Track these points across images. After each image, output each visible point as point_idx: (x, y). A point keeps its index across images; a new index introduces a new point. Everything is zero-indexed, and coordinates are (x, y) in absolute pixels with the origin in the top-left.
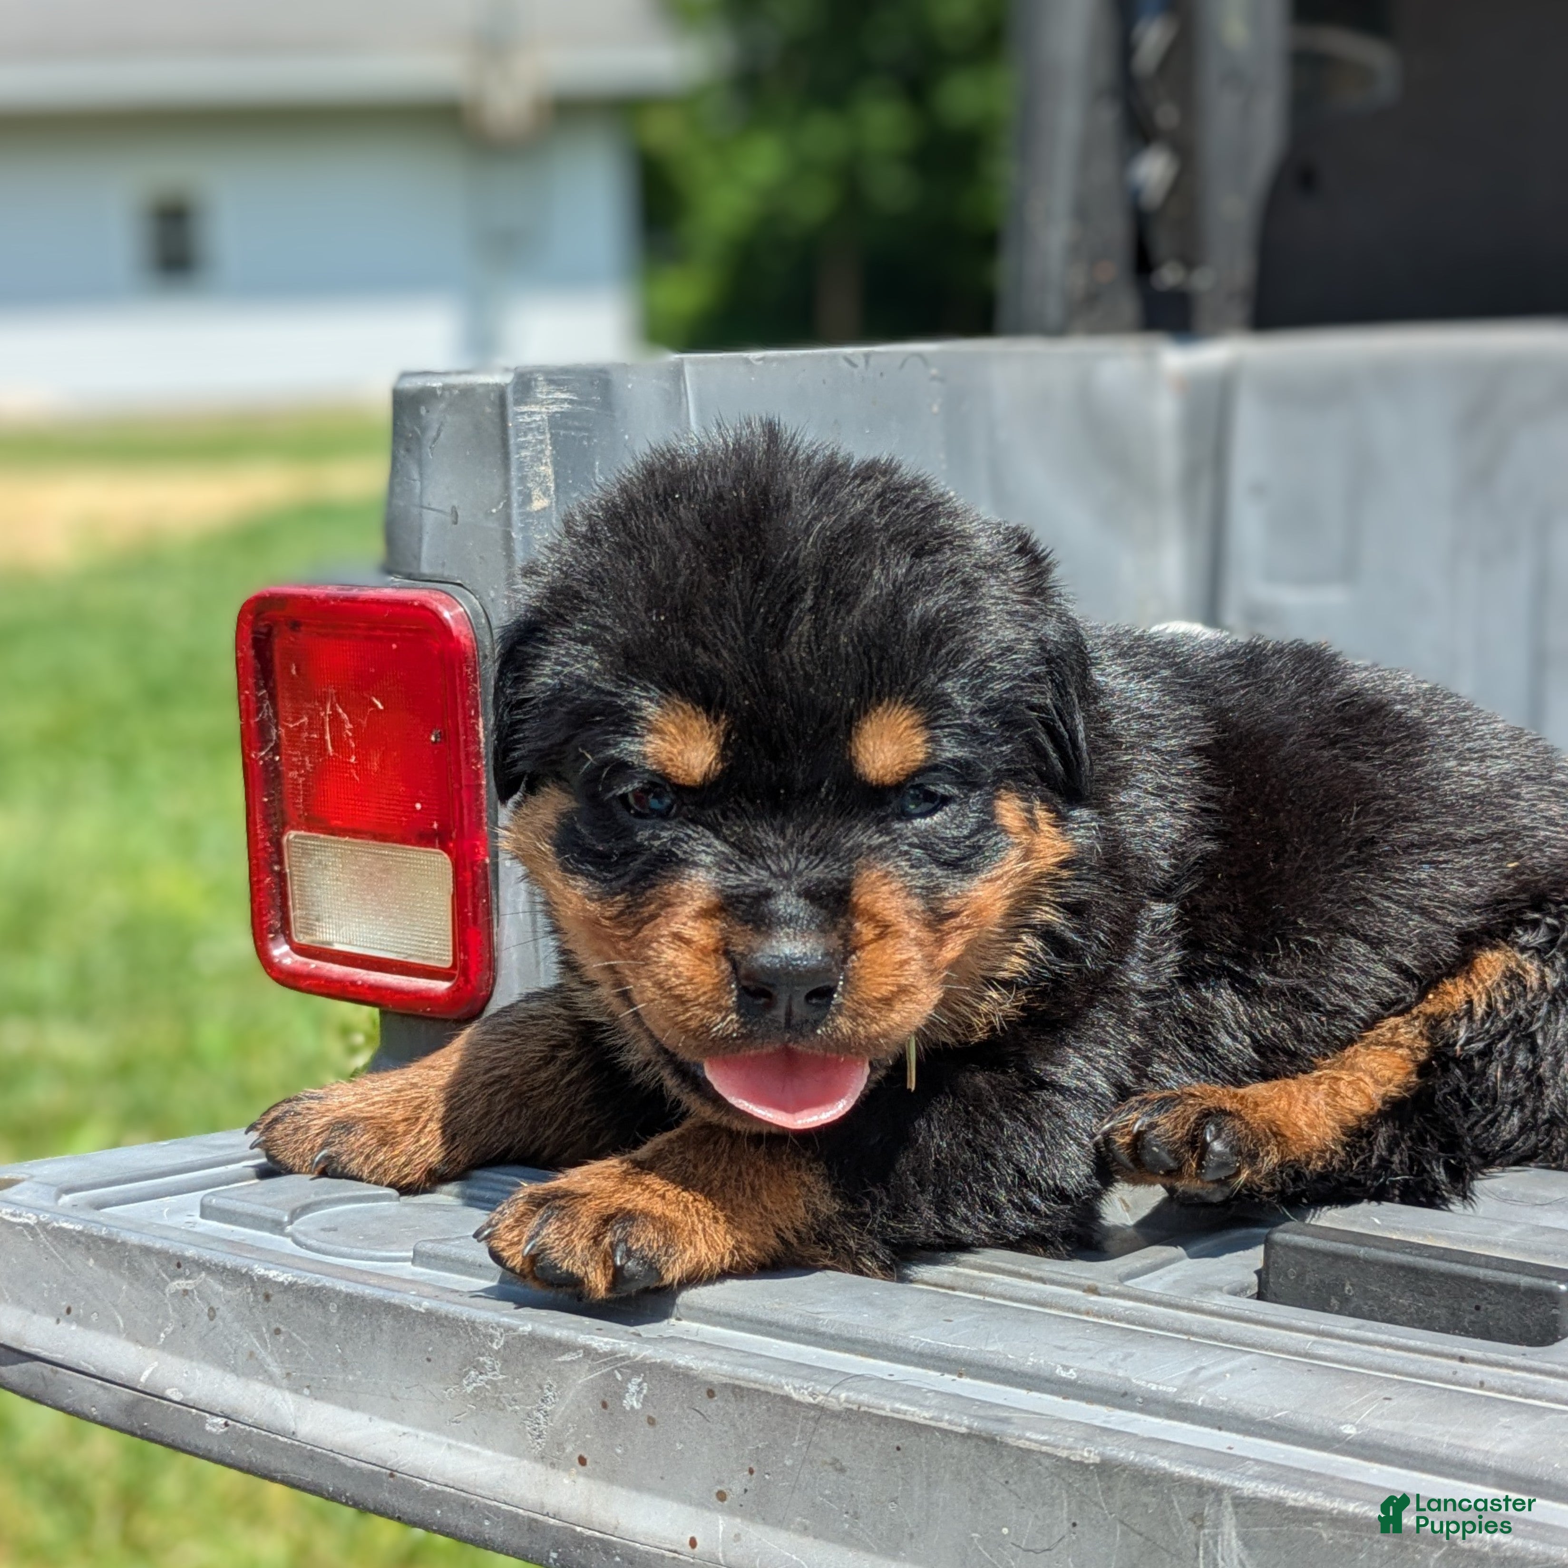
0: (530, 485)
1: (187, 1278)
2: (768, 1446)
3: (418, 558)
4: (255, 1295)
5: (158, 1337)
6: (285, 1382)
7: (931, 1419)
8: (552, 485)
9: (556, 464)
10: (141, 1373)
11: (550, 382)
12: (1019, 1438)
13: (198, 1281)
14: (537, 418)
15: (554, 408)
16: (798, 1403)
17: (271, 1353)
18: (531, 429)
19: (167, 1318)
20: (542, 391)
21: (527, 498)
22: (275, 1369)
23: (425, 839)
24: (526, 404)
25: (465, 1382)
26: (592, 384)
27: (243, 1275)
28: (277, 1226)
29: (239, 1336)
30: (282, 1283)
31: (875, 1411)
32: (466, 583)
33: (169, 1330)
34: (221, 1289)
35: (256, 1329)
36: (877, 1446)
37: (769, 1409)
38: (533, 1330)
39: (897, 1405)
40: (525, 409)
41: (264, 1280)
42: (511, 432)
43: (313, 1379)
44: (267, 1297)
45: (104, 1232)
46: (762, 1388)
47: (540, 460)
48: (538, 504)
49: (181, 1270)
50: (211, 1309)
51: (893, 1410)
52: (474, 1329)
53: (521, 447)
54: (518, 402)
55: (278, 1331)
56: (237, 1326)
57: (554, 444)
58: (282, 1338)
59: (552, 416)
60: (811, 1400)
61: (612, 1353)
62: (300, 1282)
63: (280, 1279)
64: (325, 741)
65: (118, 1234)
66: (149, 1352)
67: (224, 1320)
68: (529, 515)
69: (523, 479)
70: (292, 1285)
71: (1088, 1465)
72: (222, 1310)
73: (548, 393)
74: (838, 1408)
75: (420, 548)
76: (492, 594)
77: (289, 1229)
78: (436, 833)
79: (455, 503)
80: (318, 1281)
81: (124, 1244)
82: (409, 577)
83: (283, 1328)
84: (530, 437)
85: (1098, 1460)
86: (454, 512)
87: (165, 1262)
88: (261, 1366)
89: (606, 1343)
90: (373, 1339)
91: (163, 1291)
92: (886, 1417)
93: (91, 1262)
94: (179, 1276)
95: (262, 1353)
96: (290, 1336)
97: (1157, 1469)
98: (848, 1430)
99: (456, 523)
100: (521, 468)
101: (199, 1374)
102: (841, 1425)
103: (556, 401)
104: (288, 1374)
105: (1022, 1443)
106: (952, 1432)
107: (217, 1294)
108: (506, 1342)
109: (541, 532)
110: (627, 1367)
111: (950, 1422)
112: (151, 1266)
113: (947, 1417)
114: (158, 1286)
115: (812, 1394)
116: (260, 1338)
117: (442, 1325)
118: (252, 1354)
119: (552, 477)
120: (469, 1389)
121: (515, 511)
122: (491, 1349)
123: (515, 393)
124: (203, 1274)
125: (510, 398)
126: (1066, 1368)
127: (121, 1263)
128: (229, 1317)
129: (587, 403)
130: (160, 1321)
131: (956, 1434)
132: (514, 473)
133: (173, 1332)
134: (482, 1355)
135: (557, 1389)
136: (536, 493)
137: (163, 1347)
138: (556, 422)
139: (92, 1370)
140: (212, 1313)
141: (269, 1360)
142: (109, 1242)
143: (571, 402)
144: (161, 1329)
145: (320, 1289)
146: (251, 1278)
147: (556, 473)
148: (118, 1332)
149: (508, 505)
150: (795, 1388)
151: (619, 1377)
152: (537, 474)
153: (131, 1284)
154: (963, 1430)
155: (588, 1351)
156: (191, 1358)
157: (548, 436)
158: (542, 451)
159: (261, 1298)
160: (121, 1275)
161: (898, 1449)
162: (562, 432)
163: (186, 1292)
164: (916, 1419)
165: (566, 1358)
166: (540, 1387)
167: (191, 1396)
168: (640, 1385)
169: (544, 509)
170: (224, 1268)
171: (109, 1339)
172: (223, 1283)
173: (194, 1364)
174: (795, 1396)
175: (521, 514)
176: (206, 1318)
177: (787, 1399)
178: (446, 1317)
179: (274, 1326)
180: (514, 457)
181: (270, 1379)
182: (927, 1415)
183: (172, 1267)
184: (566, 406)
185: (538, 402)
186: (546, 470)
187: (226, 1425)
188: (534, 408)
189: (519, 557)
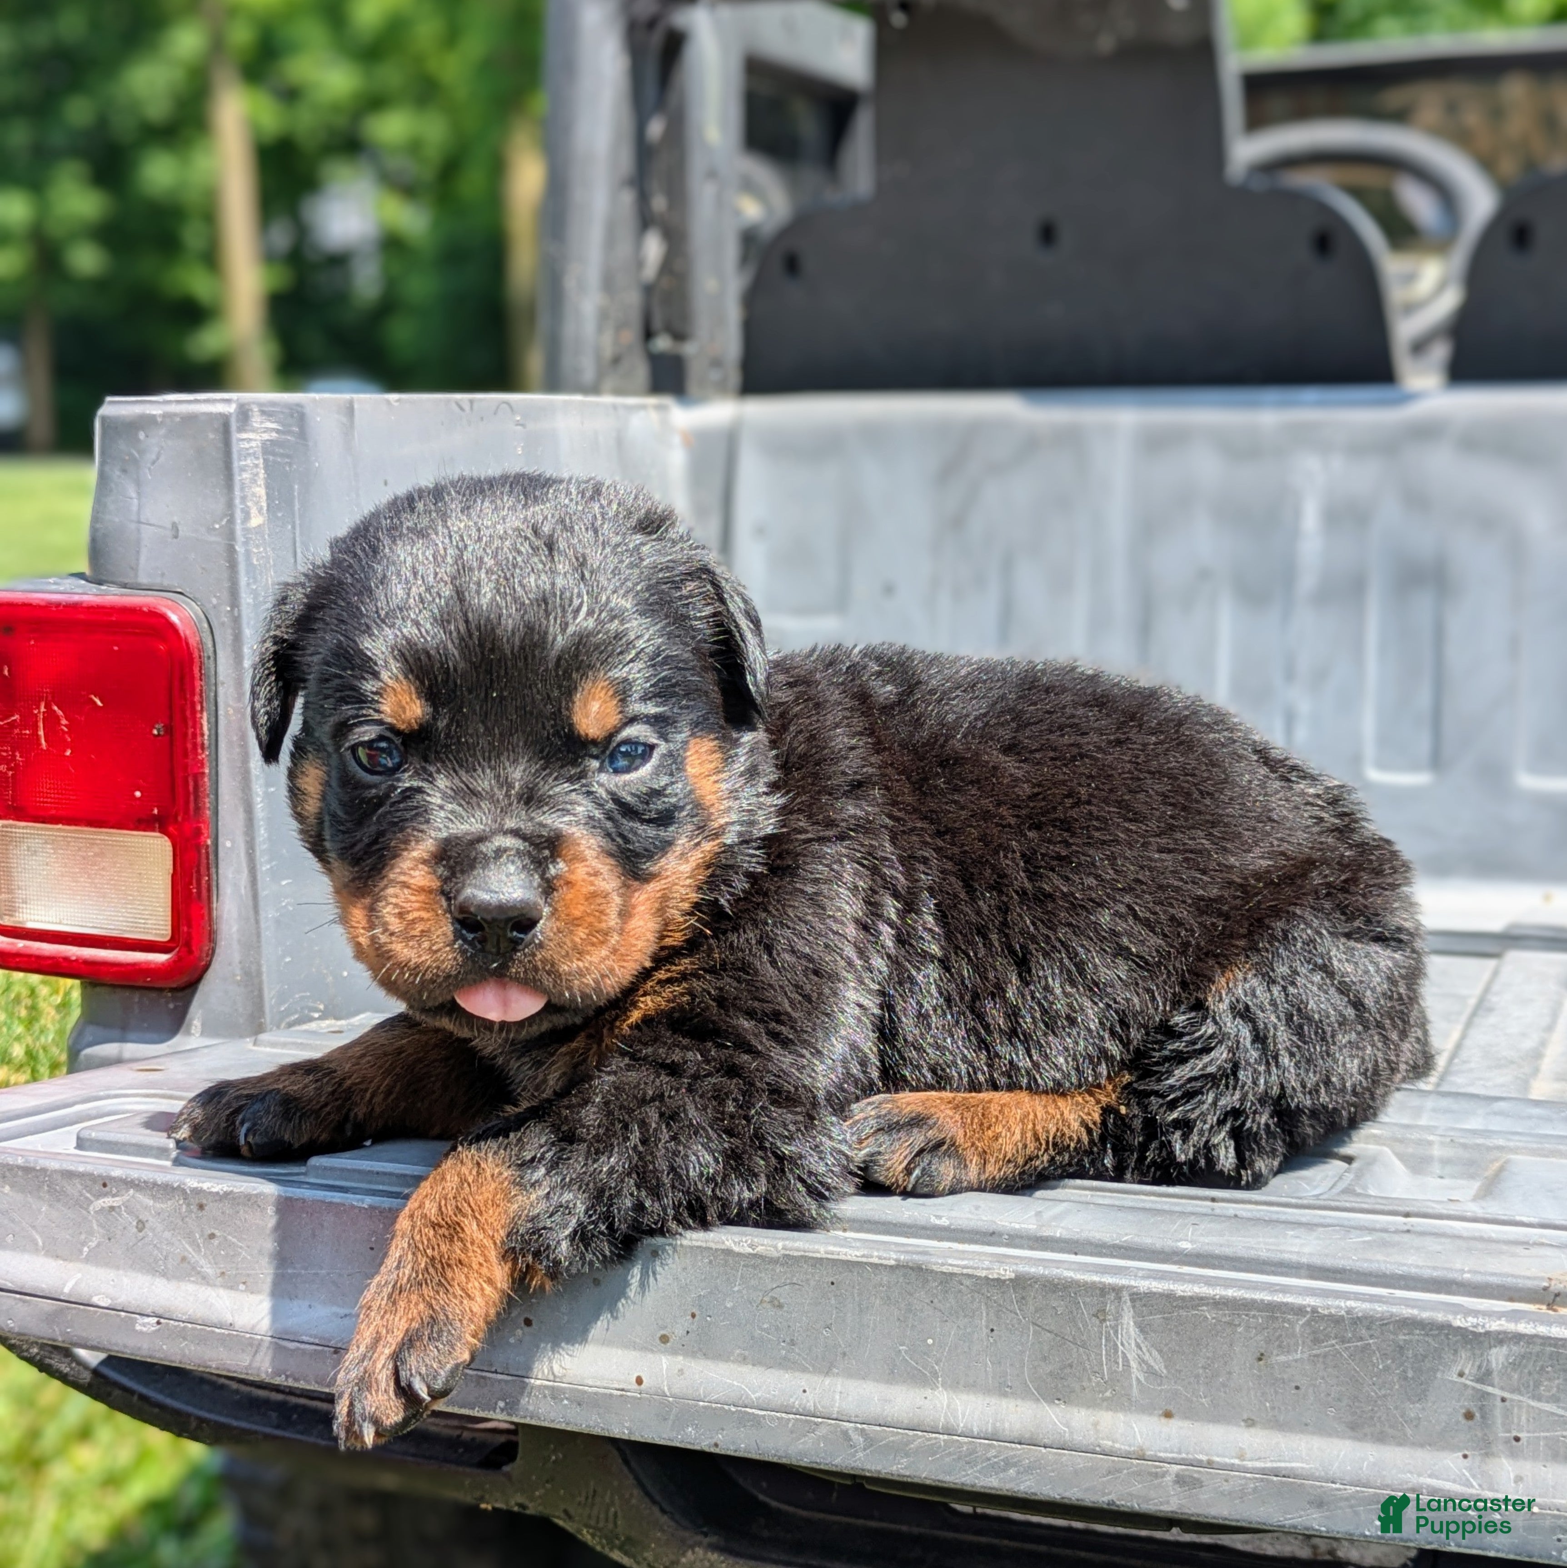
0: (249, 504)
1: (114, 1196)
2: (711, 1293)
3: (135, 569)
4: (188, 1205)
5: (81, 1252)
6: (219, 1280)
7: (863, 1256)
8: (264, 504)
9: (268, 487)
10: (64, 1285)
11: (263, 413)
12: (943, 1265)
13: (126, 1198)
14: (253, 444)
15: (266, 436)
16: (739, 1255)
17: (205, 1256)
18: (249, 455)
19: (91, 1233)
20: (256, 420)
21: (247, 516)
22: (209, 1270)
23: (144, 823)
24: (245, 431)
26: (292, 416)
27: (173, 1189)
28: (163, 1153)
29: (169, 1244)
30: (218, 1193)
31: (811, 1255)
32: (186, 591)
33: (93, 1244)
34: (151, 1203)
35: (189, 1236)
36: (812, 1283)
37: (711, 1262)
39: (831, 1248)
40: (244, 436)
41: (197, 1192)
42: (235, 456)
43: (249, 1275)
44: (201, 1207)
45: (20, 1161)
46: (704, 1245)
47: (255, 481)
48: (256, 521)
49: (107, 1189)
50: (140, 1221)
51: (826, 1253)
53: (243, 469)
54: (240, 430)
55: (212, 1236)
56: (167, 1235)
57: (266, 468)
58: (216, 1242)
59: (264, 443)
60: (750, 1251)
62: (236, 1190)
63: (214, 1190)
64: (38, 737)
65: (36, 1162)
66: (71, 1265)
67: (153, 1230)
68: (247, 530)
69: (244, 499)
70: (227, 1194)
71: (1005, 1281)
72: (152, 1221)
73: (262, 422)
74: (775, 1254)
75: (138, 560)
76: (214, 601)
78: (156, 818)
79: (176, 519)
80: (255, 1189)
81: (44, 1170)
82: (125, 586)
83: (218, 1233)
84: (249, 462)
85: (1013, 1276)
86: (175, 527)
87: (89, 1183)
88: (194, 1268)
90: (314, 1235)
91: (87, 1210)
92: (821, 1259)
93: (7, 1189)
94: (105, 1195)
95: (194, 1256)
96: (225, 1238)
97: (1065, 1278)
98: (785, 1273)
99: (176, 537)
100: (242, 489)
101: (126, 1280)
102: (778, 1269)
103: (267, 430)
104: (223, 1274)
105: (944, 1269)
106: (881, 1265)
107: (146, 1208)
109: (257, 546)
111: (880, 1258)
112: (74, 1188)
113: (876, 1254)
114: (82, 1204)
115: (751, 1246)
116: (193, 1243)
117: (386, 1217)
118: (184, 1259)
119: (265, 498)
121: (238, 528)
123: (238, 421)
124: (131, 1192)
125: (233, 424)
126: (939, 1217)
127: (39, 1188)
128: (160, 1227)
129: (289, 432)
130: (83, 1237)
131: (886, 1266)
132: (237, 493)
133: (98, 1245)
136: (254, 511)
137: (87, 1260)
138: (268, 448)
139: (10, 1286)
140: (141, 1225)
141: (202, 1262)
142: (27, 1170)
143: (277, 431)
144: (84, 1244)
145: (257, 1196)
146: (184, 1191)
147: (267, 494)
148: (36, 1251)
149: (231, 521)
150: (735, 1243)
152: (254, 495)
153: (50, 1206)
154: (893, 1263)
156: (118, 1268)
157: (261, 461)
158: (257, 474)
159: (194, 1208)
160: (40, 1198)
161: (833, 1283)
162: (271, 458)
163: (112, 1208)
164: (849, 1258)
167: (119, 1301)
169: (259, 526)
170: (155, 1184)
171: (26, 1257)
172: (154, 1197)
173: (121, 1272)
174: (736, 1249)
175: (244, 529)
176: (135, 1230)
177: (728, 1252)
178: (390, 1210)
179: (208, 1231)
180: (237, 478)
181: (205, 1279)
182: (858, 1254)
183: (98, 1187)
184: (274, 435)
185: (254, 431)
186: (261, 491)
187: (158, 1323)
188: (251, 435)
189: (242, 568)
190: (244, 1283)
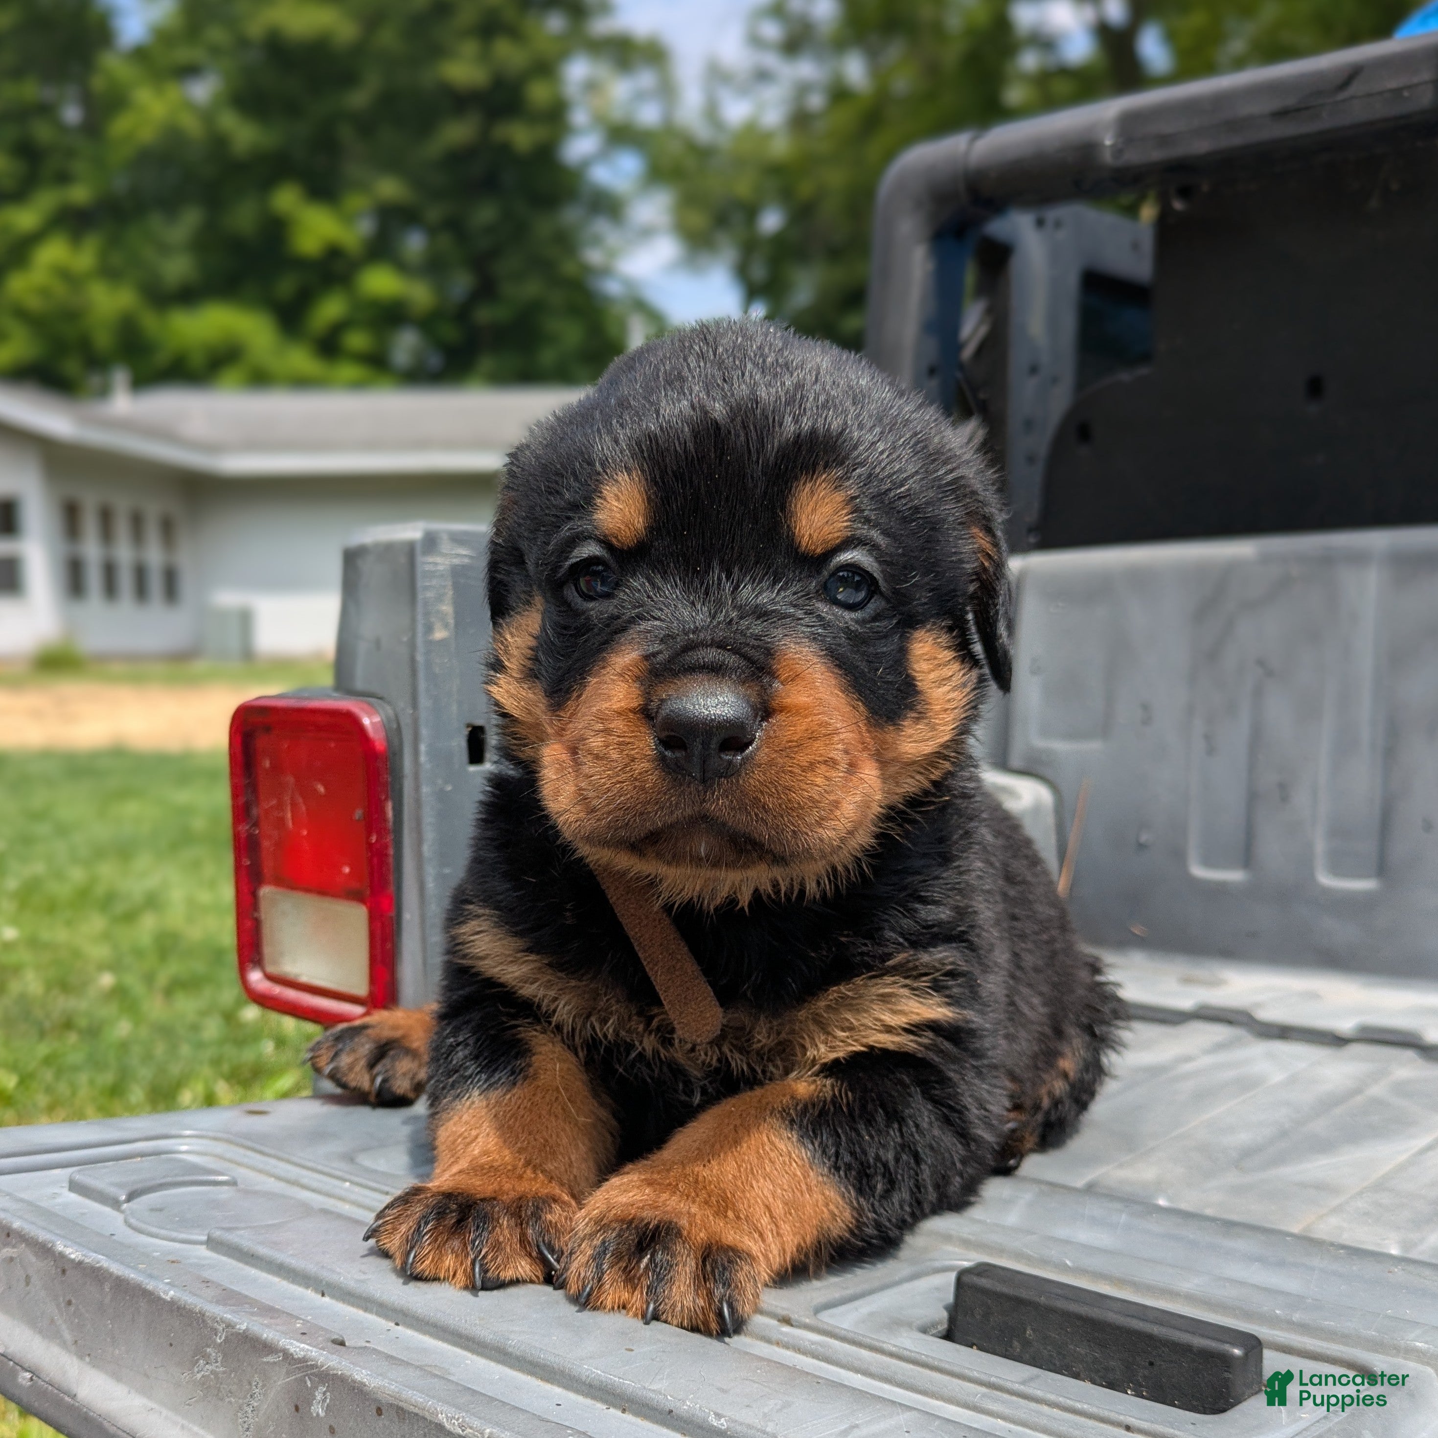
0: (433, 620)
1: (14, 1247)
3: (354, 678)
4: (56, 1268)
6: (73, 1348)
8: (452, 621)
9: (456, 605)
11: (454, 541)
13: (20, 1251)
14: (441, 568)
15: (456, 561)
16: (450, 1433)
17: (65, 1321)
18: (436, 576)
20: (446, 546)
21: (429, 629)
22: (67, 1336)
23: (350, 895)
24: (433, 556)
25: (196, 1370)
27: (49, 1250)
28: (115, 1204)
29: (44, 1303)
30: (74, 1260)
32: (384, 696)
34: (34, 1260)
35: (56, 1298)
37: (425, 1435)
38: (247, 1329)
40: (431, 560)
41: (62, 1255)
42: (420, 577)
43: (91, 1349)
44: (64, 1271)
46: (420, 1413)
47: (442, 600)
48: (439, 634)
49: (9, 1239)
50: (27, 1276)
52: (204, 1321)
53: (426, 588)
54: (425, 555)
55: (69, 1303)
56: (43, 1293)
57: (455, 589)
58: (72, 1308)
59: (454, 567)
60: (460, 1431)
61: (304, 1360)
62: (87, 1260)
63: (73, 1256)
67: (35, 1286)
68: (430, 643)
69: (427, 614)
70: (80, 1263)
72: (35, 1279)
73: (451, 549)
75: (355, 669)
77: (125, 1206)
78: (359, 891)
79: (379, 634)
80: (98, 1262)
82: (347, 691)
83: (74, 1301)
84: (435, 583)
86: (378, 640)
88: (59, 1331)
89: (302, 1350)
90: (134, 1319)
94: (8, 1245)
95: (59, 1320)
96: (78, 1308)
99: (378, 649)
100: (425, 606)
101: (17, 1331)
103: (458, 555)
104: (76, 1342)
107: (31, 1264)
108: (226, 1337)
109: (440, 658)
110: (316, 1376)
116: (58, 1306)
117: (181, 1315)
118: (52, 1321)
119: (452, 614)
120: (199, 1376)
121: (419, 639)
122: (215, 1340)
123: (423, 547)
124: (23, 1245)
125: (418, 550)
126: (720, 1415)
128: (39, 1285)
132: (420, 609)
133: (3, 1292)
134: (209, 1346)
135: (264, 1386)
136: (438, 625)
138: (458, 572)
140: (28, 1280)
141: (64, 1327)
143: (471, 558)
145: (100, 1269)
146: (54, 1253)
147: (456, 612)
149: (414, 634)
150: (447, 1418)
151: (309, 1384)
152: (439, 612)
155: (287, 1355)
156: (15, 1316)
157: (450, 582)
158: (443, 594)
159: (59, 1271)
162: (462, 581)
163: (12, 1259)
165: (270, 1359)
166: (250, 1384)
167: (10, 1350)
168: (324, 1393)
169: (444, 639)
170: (37, 1241)
172: (36, 1255)
173: (17, 1321)
174: (448, 1426)
175: (424, 642)
176: (24, 1283)
177: (441, 1428)
178: (184, 1308)
179: (67, 1299)
180: (420, 596)
181: (64, 1344)
184: (466, 561)
185: (445, 555)
186: (447, 608)
187: (31, 1379)
188: (439, 560)
189: (421, 674)
190: (89, 1355)
